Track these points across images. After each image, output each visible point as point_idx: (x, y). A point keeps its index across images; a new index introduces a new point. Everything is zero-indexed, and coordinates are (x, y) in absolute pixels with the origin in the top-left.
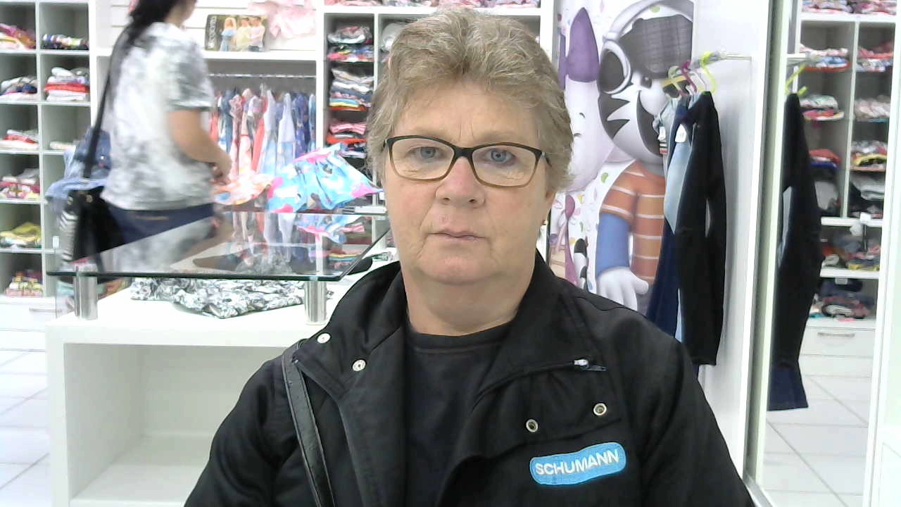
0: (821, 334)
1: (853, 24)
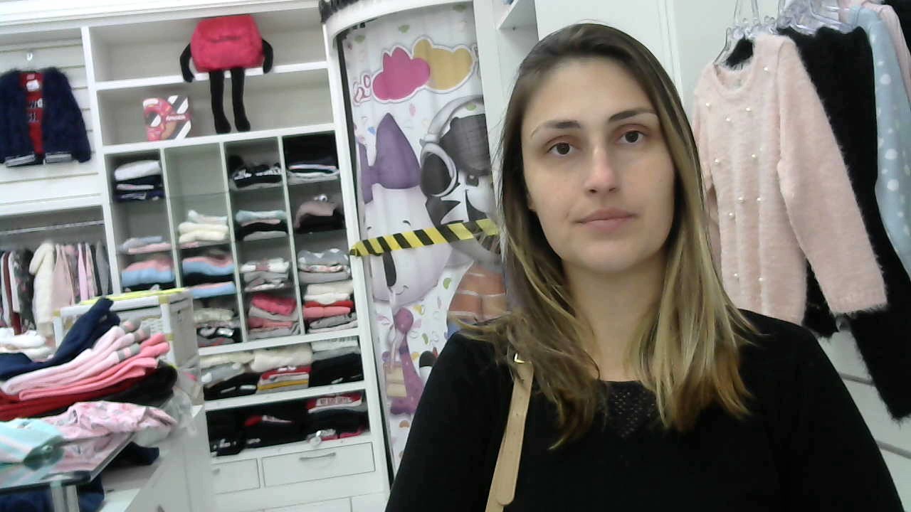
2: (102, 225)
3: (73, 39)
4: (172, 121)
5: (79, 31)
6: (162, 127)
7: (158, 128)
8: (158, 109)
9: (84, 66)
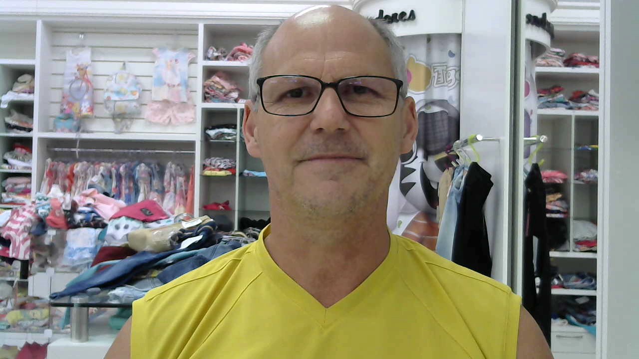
0: (559, 337)
1: (570, 117)
2: (194, 154)
3: (191, 31)
5: (197, 25)
9: (197, 49)
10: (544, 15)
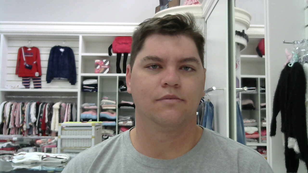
1: (258, 78)
2: (77, 98)
3: (76, 39)
4: (103, 68)
5: (79, 36)
6: (100, 69)
7: (98, 69)
8: (99, 63)
9: (78, 48)
10: (243, 31)
